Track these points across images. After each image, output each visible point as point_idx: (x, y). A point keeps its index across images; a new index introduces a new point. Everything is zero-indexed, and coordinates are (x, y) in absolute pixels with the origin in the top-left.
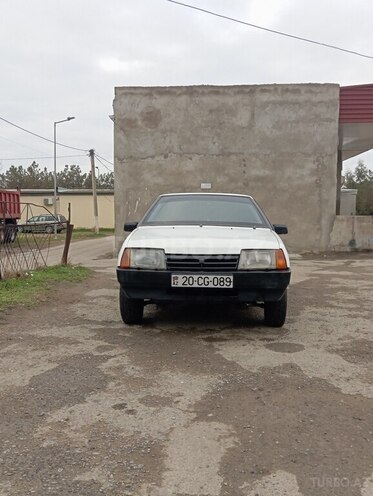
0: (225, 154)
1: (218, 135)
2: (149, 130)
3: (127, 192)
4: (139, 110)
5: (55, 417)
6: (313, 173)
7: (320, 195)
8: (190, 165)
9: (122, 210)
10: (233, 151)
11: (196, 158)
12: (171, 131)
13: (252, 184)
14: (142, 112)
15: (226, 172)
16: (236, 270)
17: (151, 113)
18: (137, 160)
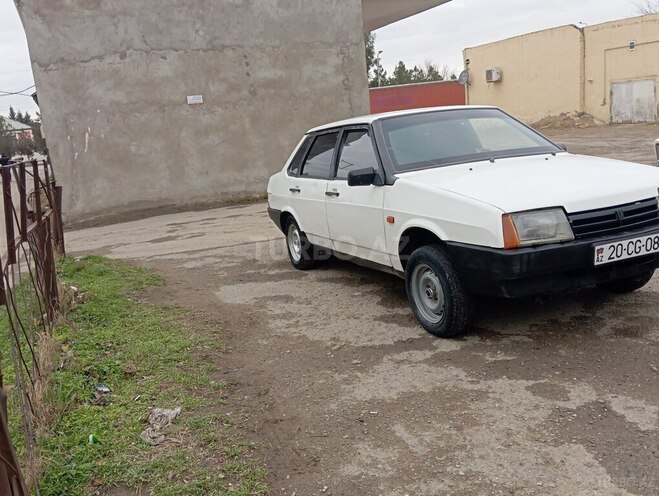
0: (215, 48)
1: (202, 18)
2: (87, 12)
3: (65, 120)
6: (340, 69)
7: (350, 100)
8: (164, 68)
10: (227, 43)
11: (172, 56)
12: (125, 13)
13: (261, 92)
15: (221, 75)
18: (74, 65)
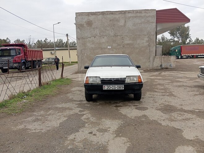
0: (116, 36)
1: (113, 29)
2: (89, 28)
3: (81, 51)
4: (85, 21)
5: (70, 137)
6: (148, 41)
7: (150, 49)
8: (103, 40)
9: (80, 57)
10: (119, 35)
11: (105, 37)
12: (96, 28)
13: (126, 46)
14: (86, 22)
15: (116, 42)
16: (125, 83)
17: (89, 22)
18: (84, 39)
